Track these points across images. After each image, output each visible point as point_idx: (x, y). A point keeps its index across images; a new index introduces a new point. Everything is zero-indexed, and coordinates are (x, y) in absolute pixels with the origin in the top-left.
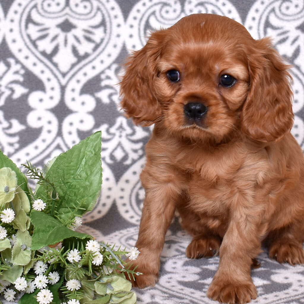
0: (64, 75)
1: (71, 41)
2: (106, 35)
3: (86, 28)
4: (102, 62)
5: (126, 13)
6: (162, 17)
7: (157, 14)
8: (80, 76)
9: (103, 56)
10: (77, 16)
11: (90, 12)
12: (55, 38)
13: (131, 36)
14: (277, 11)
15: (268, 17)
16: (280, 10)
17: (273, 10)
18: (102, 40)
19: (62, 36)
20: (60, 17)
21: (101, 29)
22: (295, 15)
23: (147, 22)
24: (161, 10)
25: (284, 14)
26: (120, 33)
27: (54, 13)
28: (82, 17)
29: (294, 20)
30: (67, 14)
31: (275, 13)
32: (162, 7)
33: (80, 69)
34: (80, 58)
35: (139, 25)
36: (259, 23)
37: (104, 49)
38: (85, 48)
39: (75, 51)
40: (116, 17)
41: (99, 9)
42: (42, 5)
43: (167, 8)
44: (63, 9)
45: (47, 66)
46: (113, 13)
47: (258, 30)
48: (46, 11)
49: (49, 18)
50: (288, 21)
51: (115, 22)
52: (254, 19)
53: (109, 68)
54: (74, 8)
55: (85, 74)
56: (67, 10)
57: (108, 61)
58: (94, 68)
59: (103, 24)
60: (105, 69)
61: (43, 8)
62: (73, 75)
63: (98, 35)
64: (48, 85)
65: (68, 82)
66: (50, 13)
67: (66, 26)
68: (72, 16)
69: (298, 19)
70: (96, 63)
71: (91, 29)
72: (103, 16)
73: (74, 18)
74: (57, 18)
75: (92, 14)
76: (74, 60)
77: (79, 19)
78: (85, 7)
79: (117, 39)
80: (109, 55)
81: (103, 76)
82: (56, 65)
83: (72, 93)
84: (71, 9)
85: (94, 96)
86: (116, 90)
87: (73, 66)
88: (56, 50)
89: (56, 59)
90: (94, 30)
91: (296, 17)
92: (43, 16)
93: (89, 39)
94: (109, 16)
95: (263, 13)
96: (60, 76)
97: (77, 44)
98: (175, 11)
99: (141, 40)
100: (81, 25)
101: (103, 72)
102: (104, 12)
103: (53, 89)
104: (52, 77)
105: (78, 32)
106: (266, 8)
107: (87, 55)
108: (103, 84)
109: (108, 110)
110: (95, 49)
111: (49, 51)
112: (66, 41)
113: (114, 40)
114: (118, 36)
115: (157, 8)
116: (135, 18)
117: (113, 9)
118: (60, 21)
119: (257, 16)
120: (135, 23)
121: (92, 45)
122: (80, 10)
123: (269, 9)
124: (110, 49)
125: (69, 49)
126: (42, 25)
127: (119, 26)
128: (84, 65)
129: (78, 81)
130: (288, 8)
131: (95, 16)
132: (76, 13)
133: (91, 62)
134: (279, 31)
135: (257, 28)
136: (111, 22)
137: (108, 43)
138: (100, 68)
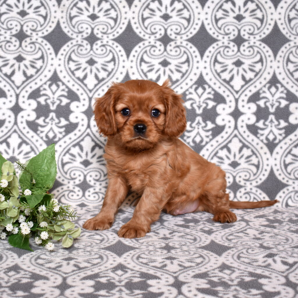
0: (18, 88)
1: (23, 67)
2: (44, 64)
3: (32, 60)
4: (41, 80)
5: (57, 52)
6: (79, 53)
7: (76, 51)
8: (27, 88)
9: (42, 77)
10: (26, 53)
11: (34, 50)
12: (13, 65)
13: (59, 65)
14: (148, 52)
15: (142, 56)
16: (150, 52)
17: (146, 52)
18: (41, 67)
19: (17, 64)
20: (16, 53)
21: (41, 61)
22: (159, 55)
23: (70, 57)
24: (78, 49)
25: (152, 55)
26: (53, 63)
27: (12, 51)
28: (29, 53)
29: (158, 58)
30: (20, 51)
31: (147, 54)
32: (79, 47)
33: (28, 84)
34: (28, 78)
35: (65, 58)
36: (137, 59)
37: (42, 72)
38: (31, 71)
39: (25, 73)
40: (51, 54)
41: (40, 49)
42: (5, 46)
43: (82, 48)
44: (18, 49)
45: (8, 83)
46: (49, 52)
47: (137, 63)
48: (7, 50)
49: (9, 54)
50: (154, 59)
51: (50, 57)
52: (134, 56)
53: (45, 83)
54: (24, 48)
55: (31, 87)
56: (20, 49)
57: (45, 80)
58: (36, 83)
59: (42, 57)
60: (43, 84)
61: (5, 48)
62: (24, 88)
63: (39, 64)
64: (8, 94)
65: (20, 92)
66: (10, 51)
67: (20, 59)
68: (23, 53)
69: (160, 58)
70: (38, 81)
71: (34, 61)
72: (43, 53)
73: (24, 54)
74: (14, 53)
75: (36, 51)
76: (24, 79)
77: (27, 54)
78: (31, 47)
79: (51, 67)
80: (46, 76)
81: (41, 89)
82: (13, 82)
83: (23, 98)
84: (22, 49)
85: (36, 100)
86: (49, 97)
87: (24, 82)
88: (13, 73)
89: (13, 78)
90: (36, 61)
91: (159, 57)
92: (5, 52)
93: (33, 67)
94: (47, 53)
95: (140, 53)
96: (15, 88)
97: (26, 70)
98: (86, 49)
99: (65, 67)
100: (29, 58)
101: (41, 86)
102: (44, 51)
103: (11, 96)
104: (10, 89)
105: (27, 62)
106: (142, 50)
107: (32, 76)
108: (42, 93)
109: (44, 108)
110: (37, 72)
111: (9, 73)
112: (19, 68)
113: (49, 67)
114: (52, 65)
115: (76, 48)
116: (62, 54)
117: (49, 49)
118: (16, 55)
119: (136, 54)
120: (62, 58)
121: (35, 70)
122: (28, 49)
123: (144, 51)
124: (46, 72)
125: (21, 72)
126: (5, 58)
127: (52, 59)
128: (30, 82)
129: (27, 91)
130: (154, 51)
131: (37, 52)
132: (26, 51)
133: (34, 80)
134: (148, 65)
135: (136, 61)
136: (47, 57)
137: (45, 69)
138: (39, 83)
